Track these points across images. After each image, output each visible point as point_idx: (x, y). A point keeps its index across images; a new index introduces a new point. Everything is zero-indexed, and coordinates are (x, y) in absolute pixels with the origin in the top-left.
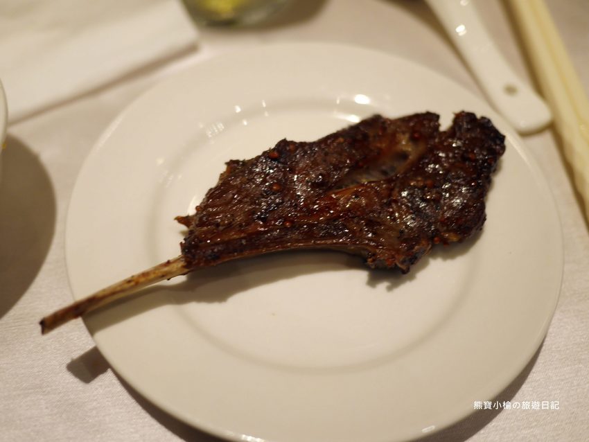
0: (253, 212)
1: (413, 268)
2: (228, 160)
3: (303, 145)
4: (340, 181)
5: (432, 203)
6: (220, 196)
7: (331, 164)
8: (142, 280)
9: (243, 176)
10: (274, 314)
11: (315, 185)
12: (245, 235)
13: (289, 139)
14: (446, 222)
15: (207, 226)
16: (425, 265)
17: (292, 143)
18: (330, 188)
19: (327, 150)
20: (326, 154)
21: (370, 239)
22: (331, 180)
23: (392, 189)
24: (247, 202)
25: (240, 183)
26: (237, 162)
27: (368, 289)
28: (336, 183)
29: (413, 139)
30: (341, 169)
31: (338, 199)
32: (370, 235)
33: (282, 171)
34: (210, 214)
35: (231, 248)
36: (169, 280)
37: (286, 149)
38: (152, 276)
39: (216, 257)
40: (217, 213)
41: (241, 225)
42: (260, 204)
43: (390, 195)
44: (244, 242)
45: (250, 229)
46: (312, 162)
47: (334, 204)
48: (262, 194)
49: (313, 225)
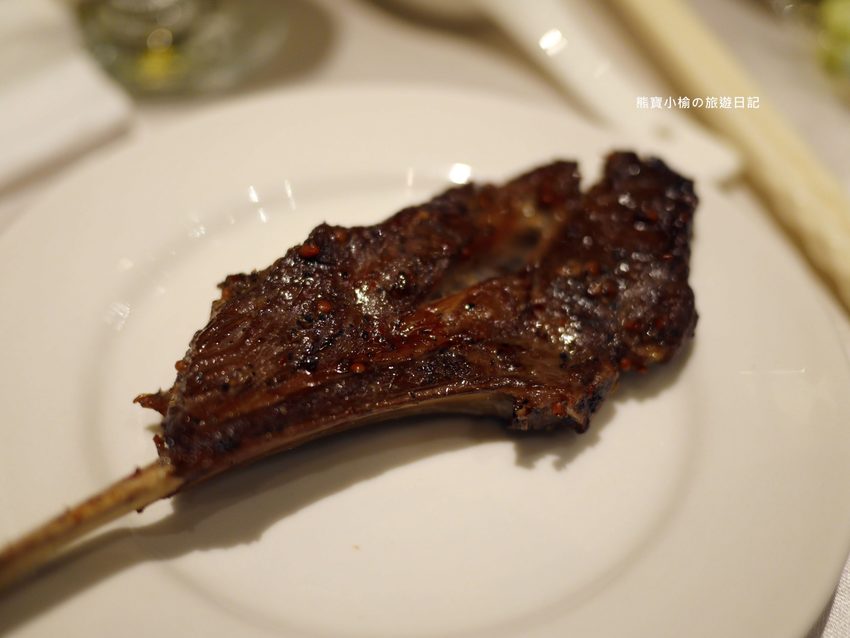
0: (288, 356)
1: (594, 419)
2: (222, 278)
3: (358, 231)
4: (437, 282)
5: (604, 300)
6: (220, 337)
7: (416, 255)
8: (90, 511)
9: (258, 295)
10: (357, 547)
11: (394, 294)
12: (283, 398)
13: (332, 223)
14: (635, 328)
15: (205, 392)
16: (609, 416)
17: (338, 228)
18: (421, 298)
19: (403, 234)
20: (403, 240)
21: (513, 377)
22: (420, 283)
23: (529, 288)
24: (274, 339)
25: (256, 308)
26: (240, 277)
27: (522, 473)
28: (429, 287)
29: (543, 206)
30: (434, 262)
31: (439, 315)
32: (511, 369)
33: (329, 278)
34: (207, 371)
35: (259, 425)
36: (140, 511)
37: (330, 240)
38: (108, 502)
39: (234, 445)
40: (219, 367)
41: (269, 382)
42: (299, 341)
43: (528, 298)
44: (283, 410)
45: (290, 385)
46: (382, 257)
47: (436, 323)
48: (299, 322)
49: (406, 364)
